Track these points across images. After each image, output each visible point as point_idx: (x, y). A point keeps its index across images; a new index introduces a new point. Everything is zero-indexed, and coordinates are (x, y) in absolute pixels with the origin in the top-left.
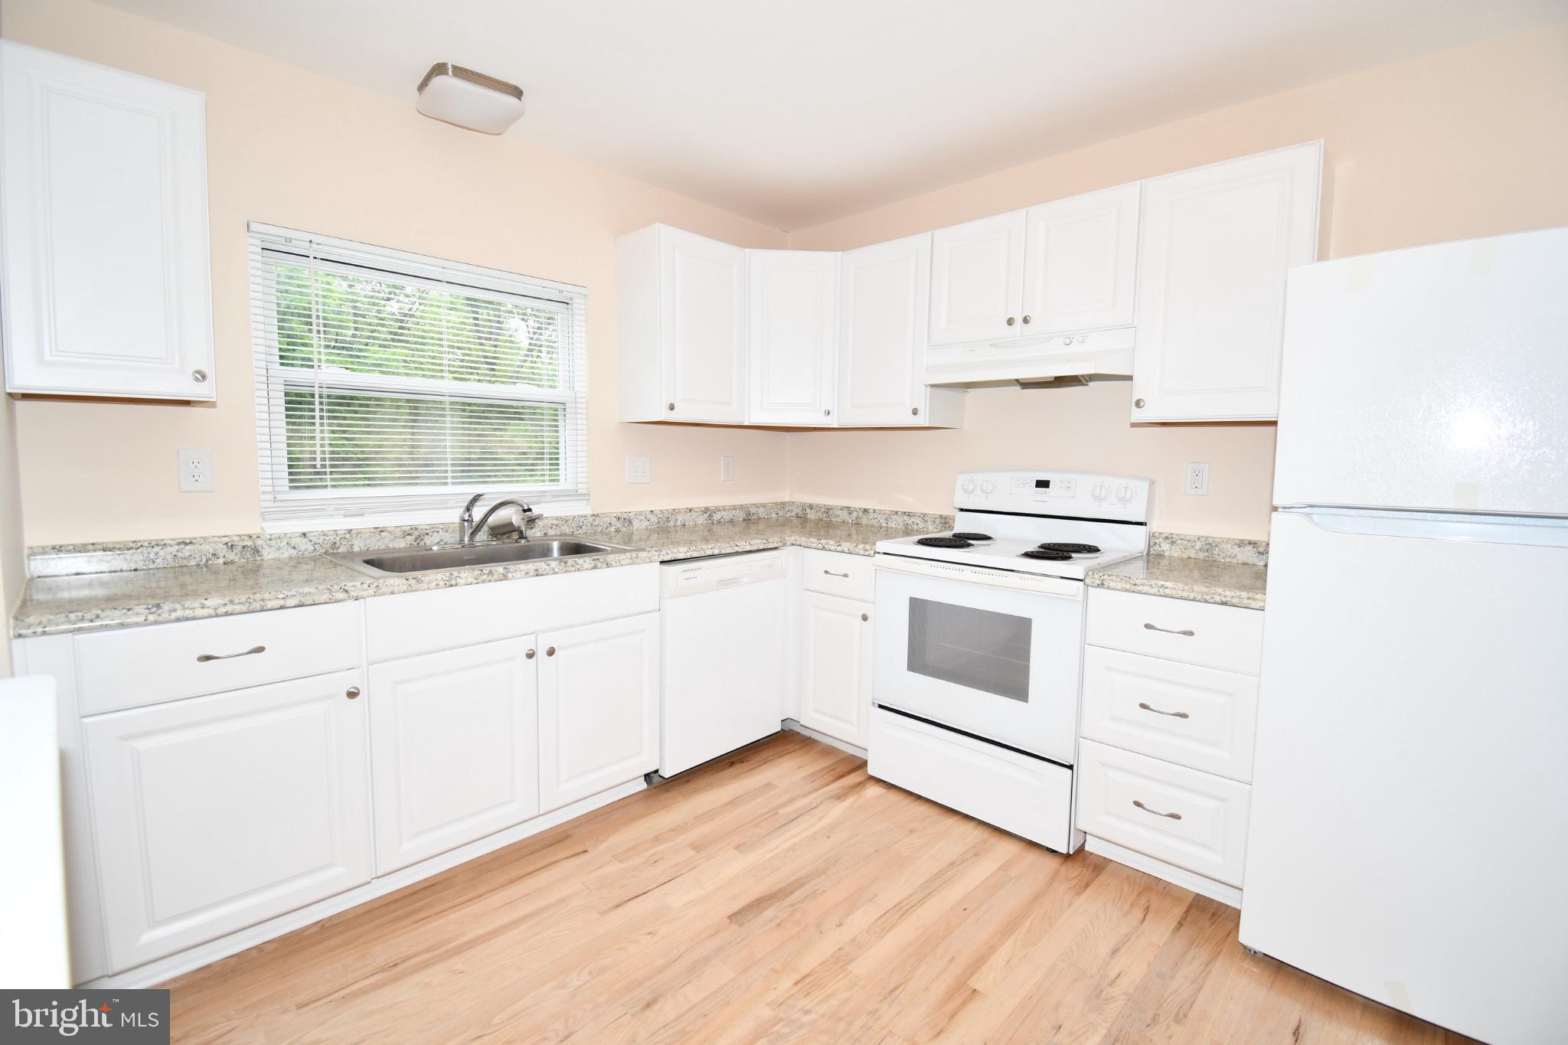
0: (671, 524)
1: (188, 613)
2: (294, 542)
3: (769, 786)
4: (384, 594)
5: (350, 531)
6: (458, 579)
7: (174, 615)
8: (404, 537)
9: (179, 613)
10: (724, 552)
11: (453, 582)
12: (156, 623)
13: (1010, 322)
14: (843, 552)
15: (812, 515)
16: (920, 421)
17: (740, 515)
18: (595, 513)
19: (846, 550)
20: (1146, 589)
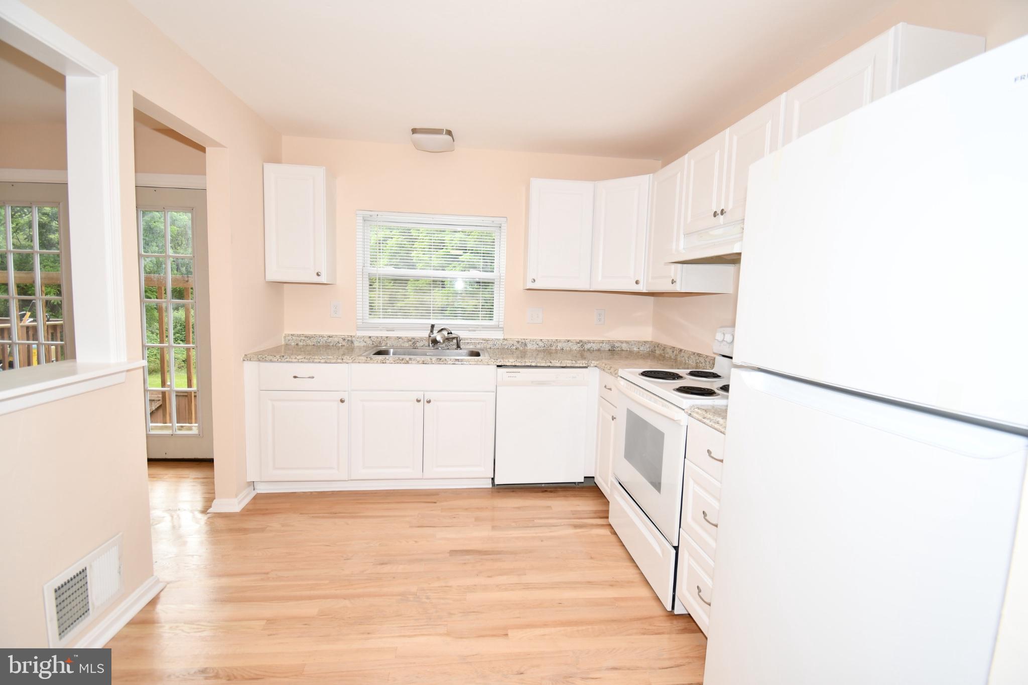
1: (290, 360)
2: (365, 340)
4: (356, 363)
5: (387, 337)
6: (387, 361)
7: (286, 360)
8: (408, 342)
9: (287, 360)
10: (539, 365)
11: (384, 362)
12: (281, 362)
13: (715, 214)
17: (607, 347)
18: (506, 338)
19: (610, 373)
20: (708, 422)
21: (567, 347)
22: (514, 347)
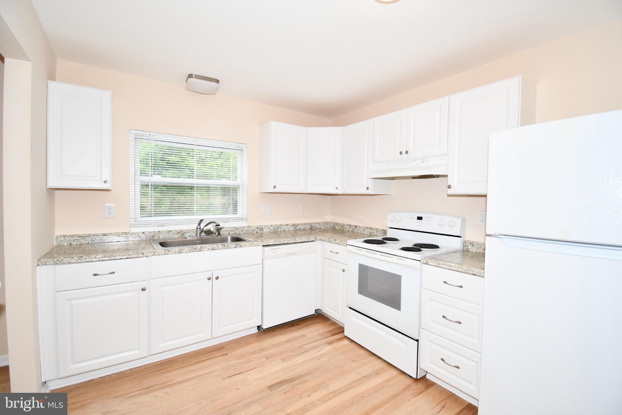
0: (279, 230)
1: (90, 260)
2: (140, 235)
3: (304, 336)
4: (156, 255)
5: (159, 232)
6: (183, 251)
7: (86, 260)
8: (177, 234)
9: (87, 260)
10: (289, 242)
11: (181, 252)
12: (80, 263)
13: (401, 153)
14: (336, 244)
15: (337, 228)
16: (370, 192)
17: (308, 227)
18: (249, 226)
19: (337, 243)
20: (443, 266)
21: (287, 229)
22: (255, 232)
